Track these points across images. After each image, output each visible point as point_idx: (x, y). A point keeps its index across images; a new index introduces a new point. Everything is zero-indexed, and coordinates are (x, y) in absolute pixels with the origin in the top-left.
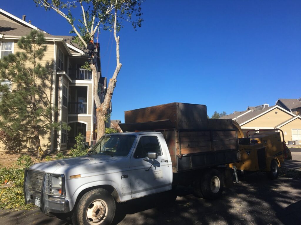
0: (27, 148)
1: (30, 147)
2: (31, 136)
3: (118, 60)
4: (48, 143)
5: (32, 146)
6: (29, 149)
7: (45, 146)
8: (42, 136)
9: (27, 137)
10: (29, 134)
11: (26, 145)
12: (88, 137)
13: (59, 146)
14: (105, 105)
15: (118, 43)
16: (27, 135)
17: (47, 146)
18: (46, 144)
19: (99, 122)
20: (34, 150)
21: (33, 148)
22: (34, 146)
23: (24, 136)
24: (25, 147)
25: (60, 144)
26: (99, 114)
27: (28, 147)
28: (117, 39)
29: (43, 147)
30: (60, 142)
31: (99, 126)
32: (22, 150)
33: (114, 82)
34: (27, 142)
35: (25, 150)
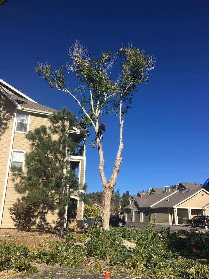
0: (36, 225)
1: (39, 224)
2: (42, 211)
3: (121, 140)
4: (58, 219)
5: (41, 222)
6: (38, 225)
7: (54, 222)
8: (52, 211)
9: (38, 212)
10: (40, 209)
11: (35, 220)
12: (79, 214)
13: (66, 222)
14: (113, 182)
15: (122, 126)
16: (39, 209)
17: (56, 223)
18: (55, 220)
19: (107, 198)
20: (42, 226)
21: (42, 224)
22: (44, 222)
23: (35, 211)
24: (34, 223)
25: (66, 220)
26: (108, 190)
27: (37, 223)
28: (122, 122)
29: (52, 224)
30: (66, 219)
31: (107, 202)
32: (31, 226)
33: (121, 160)
34: (37, 218)
35: (34, 227)
